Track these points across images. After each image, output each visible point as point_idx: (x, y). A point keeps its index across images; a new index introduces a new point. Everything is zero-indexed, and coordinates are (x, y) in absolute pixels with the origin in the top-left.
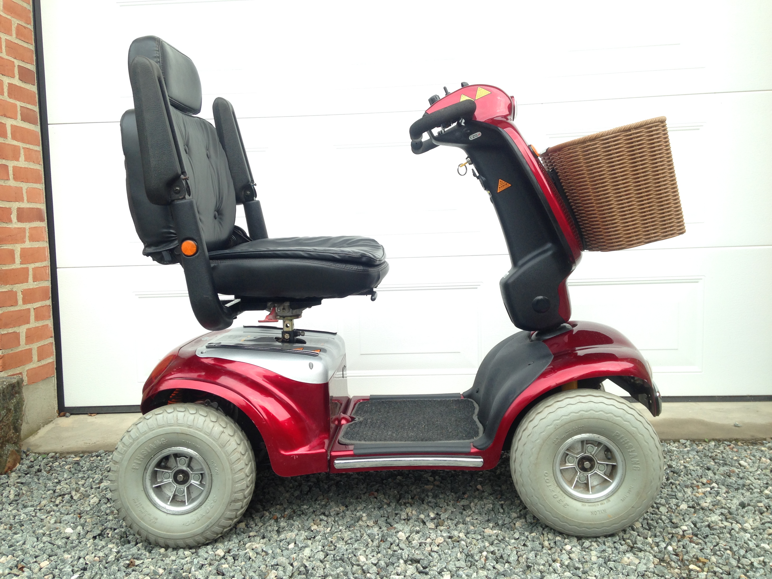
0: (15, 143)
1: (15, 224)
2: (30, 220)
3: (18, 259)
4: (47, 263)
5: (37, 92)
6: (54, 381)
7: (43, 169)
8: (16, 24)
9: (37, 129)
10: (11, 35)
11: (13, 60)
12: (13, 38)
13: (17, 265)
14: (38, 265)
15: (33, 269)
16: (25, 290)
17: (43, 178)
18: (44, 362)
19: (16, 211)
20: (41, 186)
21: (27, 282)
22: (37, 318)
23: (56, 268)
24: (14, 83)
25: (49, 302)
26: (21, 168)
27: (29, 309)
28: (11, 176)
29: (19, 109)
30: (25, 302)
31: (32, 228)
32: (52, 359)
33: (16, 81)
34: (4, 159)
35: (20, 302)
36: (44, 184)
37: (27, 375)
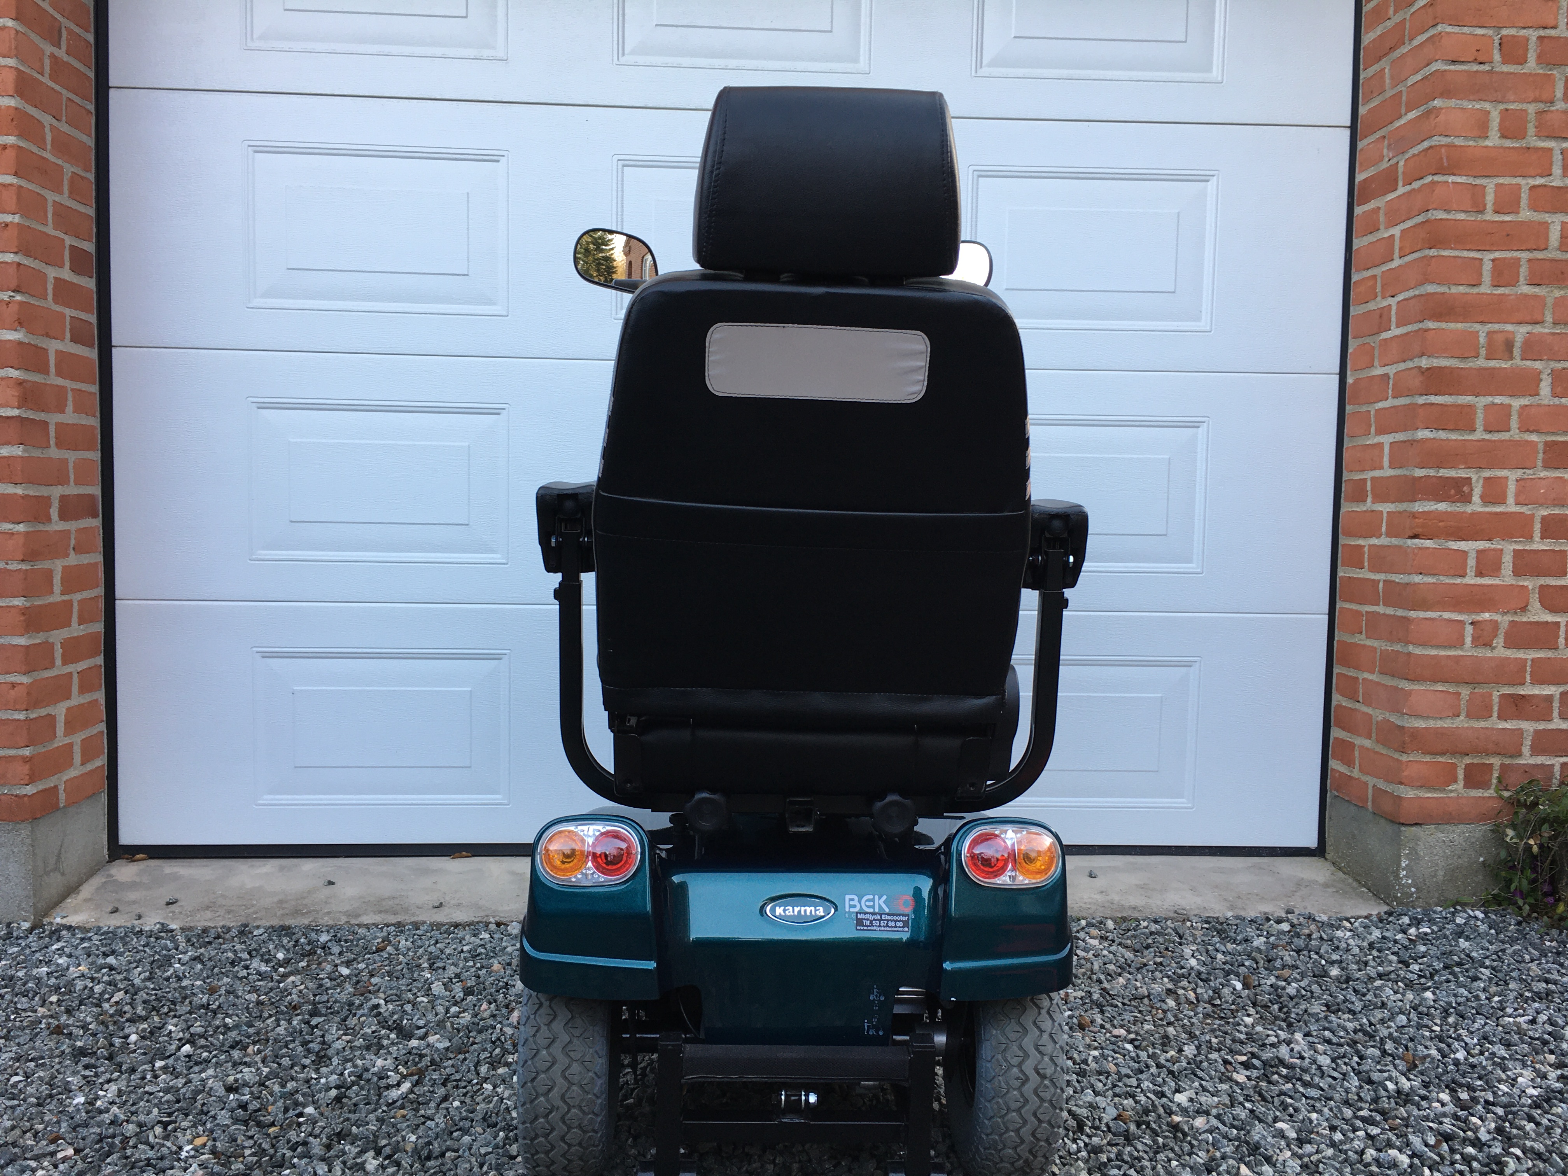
0: (60, 382)
1: (57, 525)
2: (77, 517)
3: (57, 587)
4: (100, 591)
5: (95, 290)
6: (104, 798)
7: (99, 425)
8: (70, 174)
9: (92, 354)
10: (62, 193)
11: (62, 236)
12: (65, 199)
13: (57, 597)
14: (86, 594)
15: (79, 601)
16: (65, 639)
17: (99, 441)
18: (90, 767)
19: (57, 501)
20: (96, 456)
21: (70, 626)
22: (83, 690)
23: (115, 600)
24: (62, 277)
25: (100, 660)
26: (67, 424)
27: (71, 673)
28: (52, 442)
29: (68, 323)
30: (65, 662)
31: (80, 529)
32: (101, 761)
33: (66, 274)
34: (43, 411)
35: (58, 662)
36: (99, 452)
37: (64, 791)
